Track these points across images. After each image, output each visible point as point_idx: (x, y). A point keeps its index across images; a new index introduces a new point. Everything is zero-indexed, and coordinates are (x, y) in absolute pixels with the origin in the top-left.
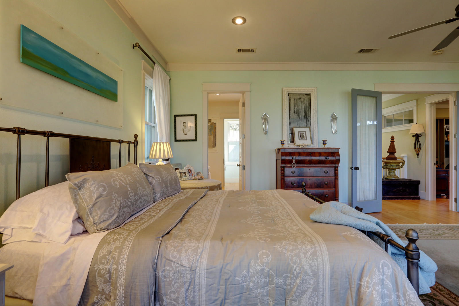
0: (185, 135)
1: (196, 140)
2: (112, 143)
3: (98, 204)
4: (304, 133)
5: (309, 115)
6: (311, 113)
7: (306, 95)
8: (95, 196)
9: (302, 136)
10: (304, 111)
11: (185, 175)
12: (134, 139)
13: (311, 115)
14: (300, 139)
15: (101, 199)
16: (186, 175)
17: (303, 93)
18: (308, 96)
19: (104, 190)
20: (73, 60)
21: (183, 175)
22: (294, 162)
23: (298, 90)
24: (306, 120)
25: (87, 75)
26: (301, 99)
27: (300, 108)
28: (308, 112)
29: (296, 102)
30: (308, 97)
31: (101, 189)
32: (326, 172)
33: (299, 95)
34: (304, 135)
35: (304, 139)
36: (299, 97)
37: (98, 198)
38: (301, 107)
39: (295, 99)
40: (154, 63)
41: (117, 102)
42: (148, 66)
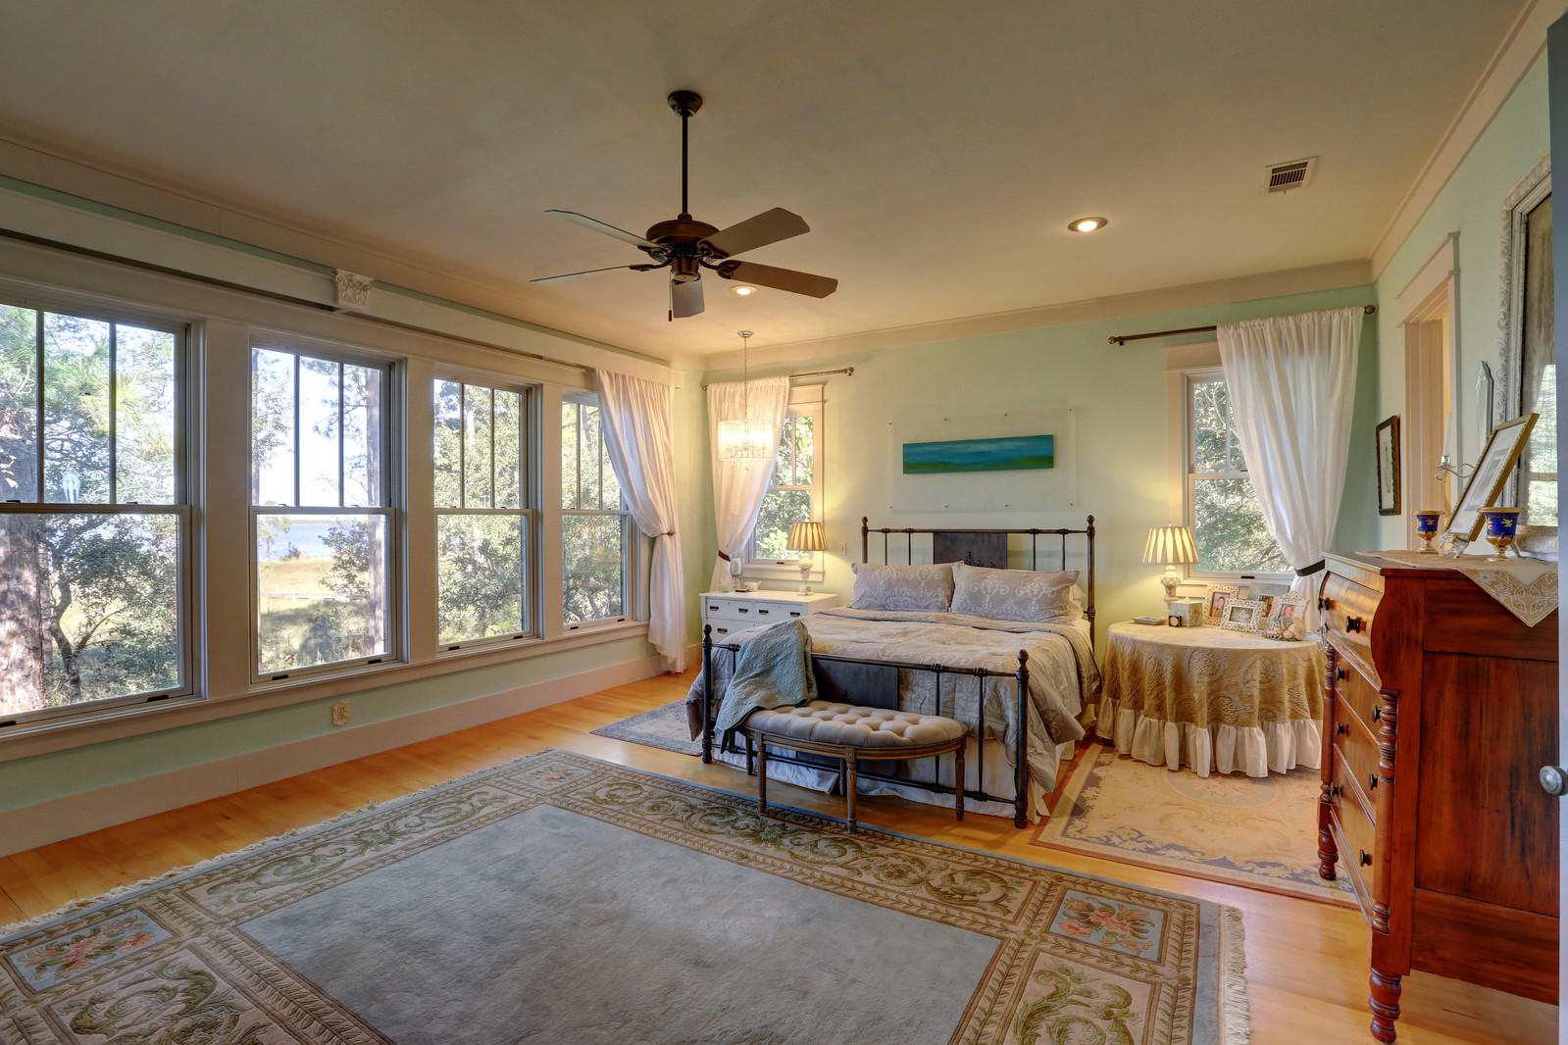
0: (1388, 491)
1: (1397, 510)
2: (1011, 535)
11: (1248, 616)
12: (1088, 524)
16: (1251, 616)
40: (1214, 328)
41: (1052, 467)
42: (1195, 348)
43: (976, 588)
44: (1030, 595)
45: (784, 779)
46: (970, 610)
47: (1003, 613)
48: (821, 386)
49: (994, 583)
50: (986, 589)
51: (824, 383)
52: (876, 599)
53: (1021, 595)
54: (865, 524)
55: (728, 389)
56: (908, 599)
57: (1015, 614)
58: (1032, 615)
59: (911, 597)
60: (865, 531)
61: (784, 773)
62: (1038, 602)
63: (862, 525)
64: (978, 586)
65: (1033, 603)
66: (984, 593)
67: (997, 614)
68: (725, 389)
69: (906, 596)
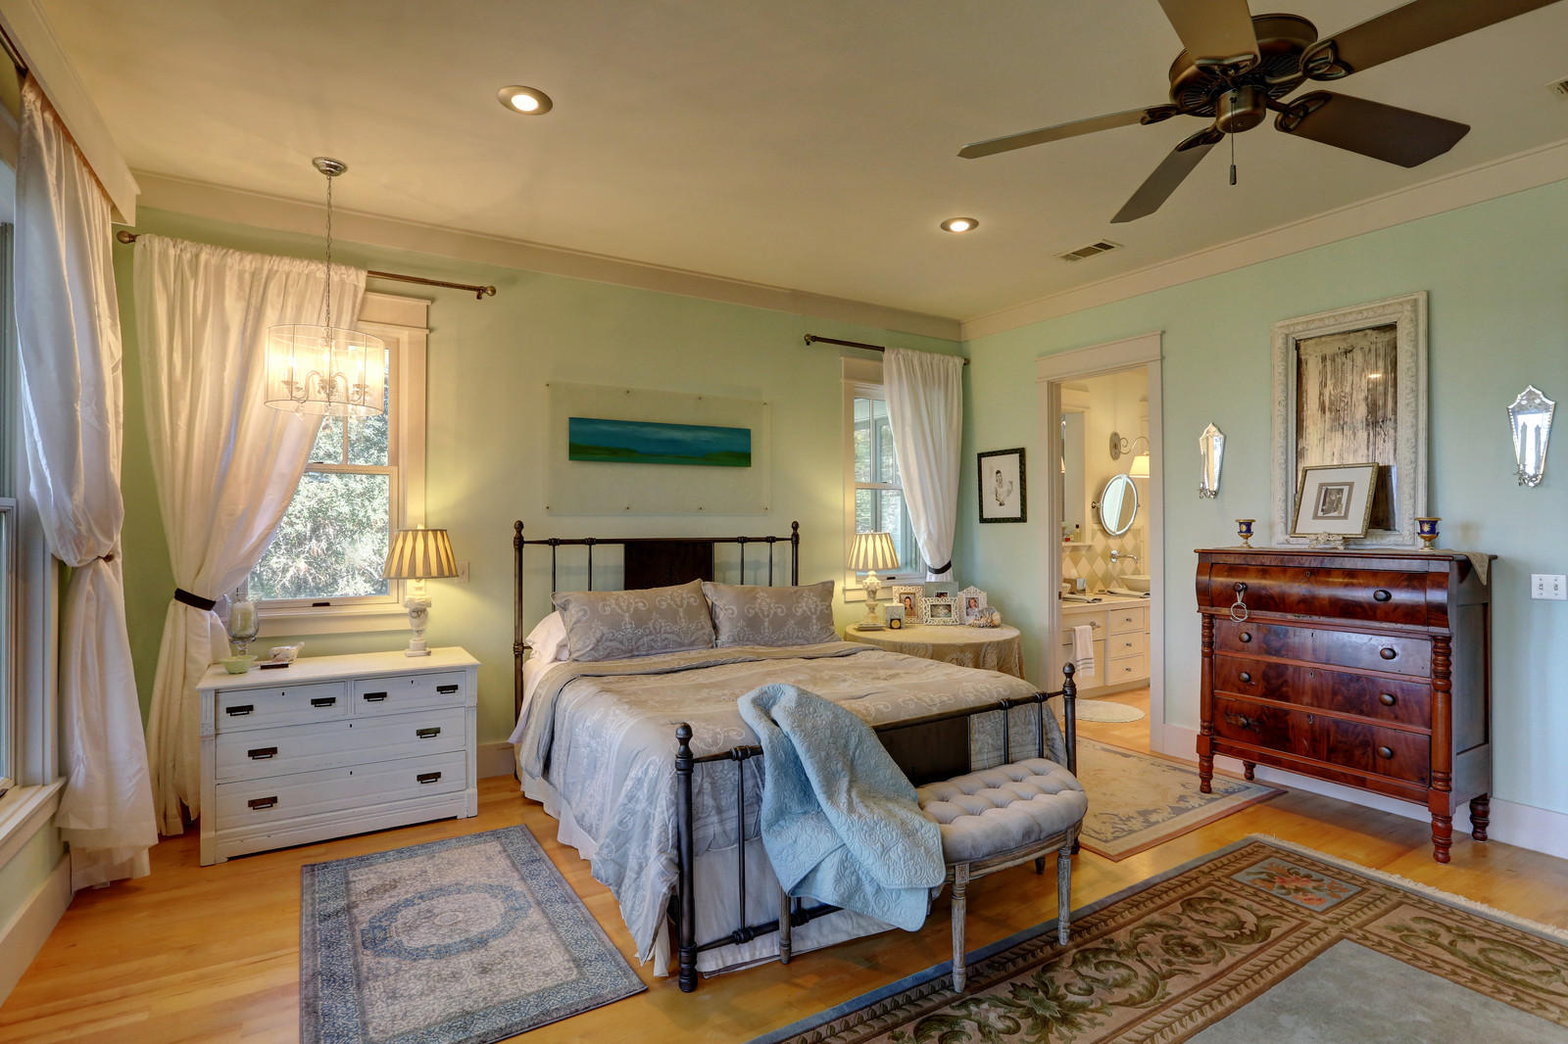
0: (1001, 505)
1: (1023, 519)
2: (717, 545)
3: (575, 630)
4: (1346, 489)
5: (1389, 415)
6: (1395, 403)
7: (1375, 334)
8: (574, 620)
9: (1332, 502)
10: (1367, 398)
11: (946, 611)
12: (792, 531)
13: (1395, 412)
14: (1320, 514)
15: (578, 625)
16: (950, 611)
17: (1361, 327)
18: (1388, 334)
19: (584, 615)
20: (644, 429)
21: (942, 611)
22: (1239, 602)
23: (1332, 321)
24: (1375, 436)
25: (673, 442)
26: (1350, 351)
27: (1348, 390)
28: (1386, 400)
29: (1329, 368)
30: (1386, 337)
31: (581, 614)
32: (1387, 653)
33: (1344, 339)
34: (1340, 499)
35: (1335, 514)
36: (1344, 346)
37: (575, 623)
38: (1349, 385)
39: (1324, 359)
40: (882, 349)
41: (750, 466)
42: (862, 362)
43: (751, 611)
44: (809, 613)
45: (843, 938)
46: (748, 640)
47: (784, 638)
48: (424, 303)
49: (767, 604)
50: (762, 611)
51: (433, 300)
52: (621, 642)
53: (799, 614)
54: (519, 532)
55: (203, 257)
56: (669, 636)
57: (797, 637)
58: (815, 635)
59: (673, 633)
60: (520, 543)
61: (836, 930)
62: (818, 619)
63: (514, 533)
64: (753, 609)
65: (814, 621)
66: (761, 615)
67: (778, 640)
68: (197, 256)
69: (665, 632)
